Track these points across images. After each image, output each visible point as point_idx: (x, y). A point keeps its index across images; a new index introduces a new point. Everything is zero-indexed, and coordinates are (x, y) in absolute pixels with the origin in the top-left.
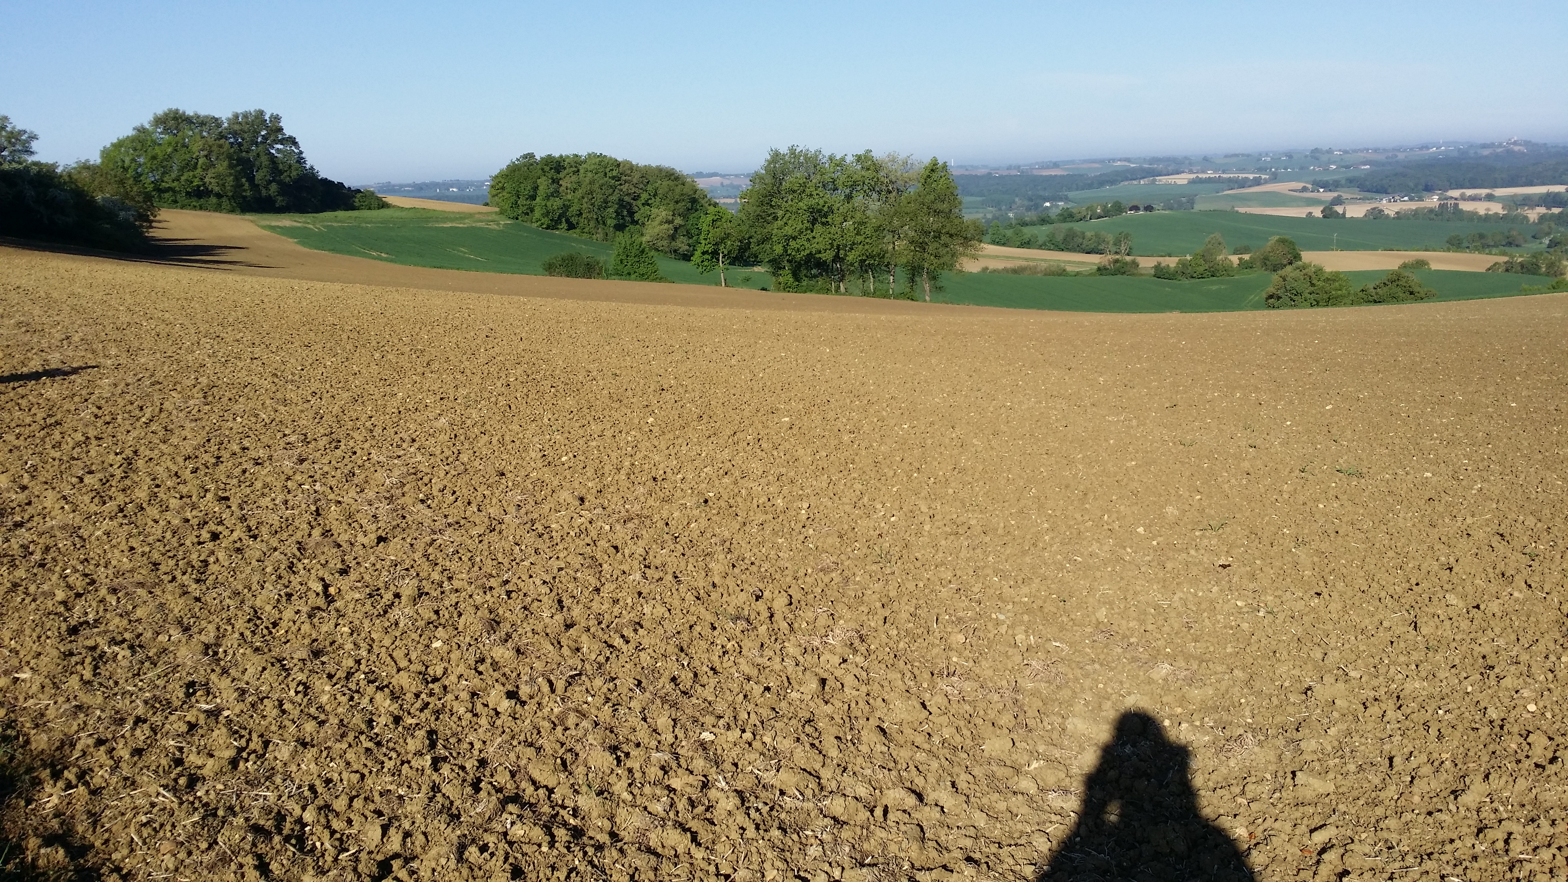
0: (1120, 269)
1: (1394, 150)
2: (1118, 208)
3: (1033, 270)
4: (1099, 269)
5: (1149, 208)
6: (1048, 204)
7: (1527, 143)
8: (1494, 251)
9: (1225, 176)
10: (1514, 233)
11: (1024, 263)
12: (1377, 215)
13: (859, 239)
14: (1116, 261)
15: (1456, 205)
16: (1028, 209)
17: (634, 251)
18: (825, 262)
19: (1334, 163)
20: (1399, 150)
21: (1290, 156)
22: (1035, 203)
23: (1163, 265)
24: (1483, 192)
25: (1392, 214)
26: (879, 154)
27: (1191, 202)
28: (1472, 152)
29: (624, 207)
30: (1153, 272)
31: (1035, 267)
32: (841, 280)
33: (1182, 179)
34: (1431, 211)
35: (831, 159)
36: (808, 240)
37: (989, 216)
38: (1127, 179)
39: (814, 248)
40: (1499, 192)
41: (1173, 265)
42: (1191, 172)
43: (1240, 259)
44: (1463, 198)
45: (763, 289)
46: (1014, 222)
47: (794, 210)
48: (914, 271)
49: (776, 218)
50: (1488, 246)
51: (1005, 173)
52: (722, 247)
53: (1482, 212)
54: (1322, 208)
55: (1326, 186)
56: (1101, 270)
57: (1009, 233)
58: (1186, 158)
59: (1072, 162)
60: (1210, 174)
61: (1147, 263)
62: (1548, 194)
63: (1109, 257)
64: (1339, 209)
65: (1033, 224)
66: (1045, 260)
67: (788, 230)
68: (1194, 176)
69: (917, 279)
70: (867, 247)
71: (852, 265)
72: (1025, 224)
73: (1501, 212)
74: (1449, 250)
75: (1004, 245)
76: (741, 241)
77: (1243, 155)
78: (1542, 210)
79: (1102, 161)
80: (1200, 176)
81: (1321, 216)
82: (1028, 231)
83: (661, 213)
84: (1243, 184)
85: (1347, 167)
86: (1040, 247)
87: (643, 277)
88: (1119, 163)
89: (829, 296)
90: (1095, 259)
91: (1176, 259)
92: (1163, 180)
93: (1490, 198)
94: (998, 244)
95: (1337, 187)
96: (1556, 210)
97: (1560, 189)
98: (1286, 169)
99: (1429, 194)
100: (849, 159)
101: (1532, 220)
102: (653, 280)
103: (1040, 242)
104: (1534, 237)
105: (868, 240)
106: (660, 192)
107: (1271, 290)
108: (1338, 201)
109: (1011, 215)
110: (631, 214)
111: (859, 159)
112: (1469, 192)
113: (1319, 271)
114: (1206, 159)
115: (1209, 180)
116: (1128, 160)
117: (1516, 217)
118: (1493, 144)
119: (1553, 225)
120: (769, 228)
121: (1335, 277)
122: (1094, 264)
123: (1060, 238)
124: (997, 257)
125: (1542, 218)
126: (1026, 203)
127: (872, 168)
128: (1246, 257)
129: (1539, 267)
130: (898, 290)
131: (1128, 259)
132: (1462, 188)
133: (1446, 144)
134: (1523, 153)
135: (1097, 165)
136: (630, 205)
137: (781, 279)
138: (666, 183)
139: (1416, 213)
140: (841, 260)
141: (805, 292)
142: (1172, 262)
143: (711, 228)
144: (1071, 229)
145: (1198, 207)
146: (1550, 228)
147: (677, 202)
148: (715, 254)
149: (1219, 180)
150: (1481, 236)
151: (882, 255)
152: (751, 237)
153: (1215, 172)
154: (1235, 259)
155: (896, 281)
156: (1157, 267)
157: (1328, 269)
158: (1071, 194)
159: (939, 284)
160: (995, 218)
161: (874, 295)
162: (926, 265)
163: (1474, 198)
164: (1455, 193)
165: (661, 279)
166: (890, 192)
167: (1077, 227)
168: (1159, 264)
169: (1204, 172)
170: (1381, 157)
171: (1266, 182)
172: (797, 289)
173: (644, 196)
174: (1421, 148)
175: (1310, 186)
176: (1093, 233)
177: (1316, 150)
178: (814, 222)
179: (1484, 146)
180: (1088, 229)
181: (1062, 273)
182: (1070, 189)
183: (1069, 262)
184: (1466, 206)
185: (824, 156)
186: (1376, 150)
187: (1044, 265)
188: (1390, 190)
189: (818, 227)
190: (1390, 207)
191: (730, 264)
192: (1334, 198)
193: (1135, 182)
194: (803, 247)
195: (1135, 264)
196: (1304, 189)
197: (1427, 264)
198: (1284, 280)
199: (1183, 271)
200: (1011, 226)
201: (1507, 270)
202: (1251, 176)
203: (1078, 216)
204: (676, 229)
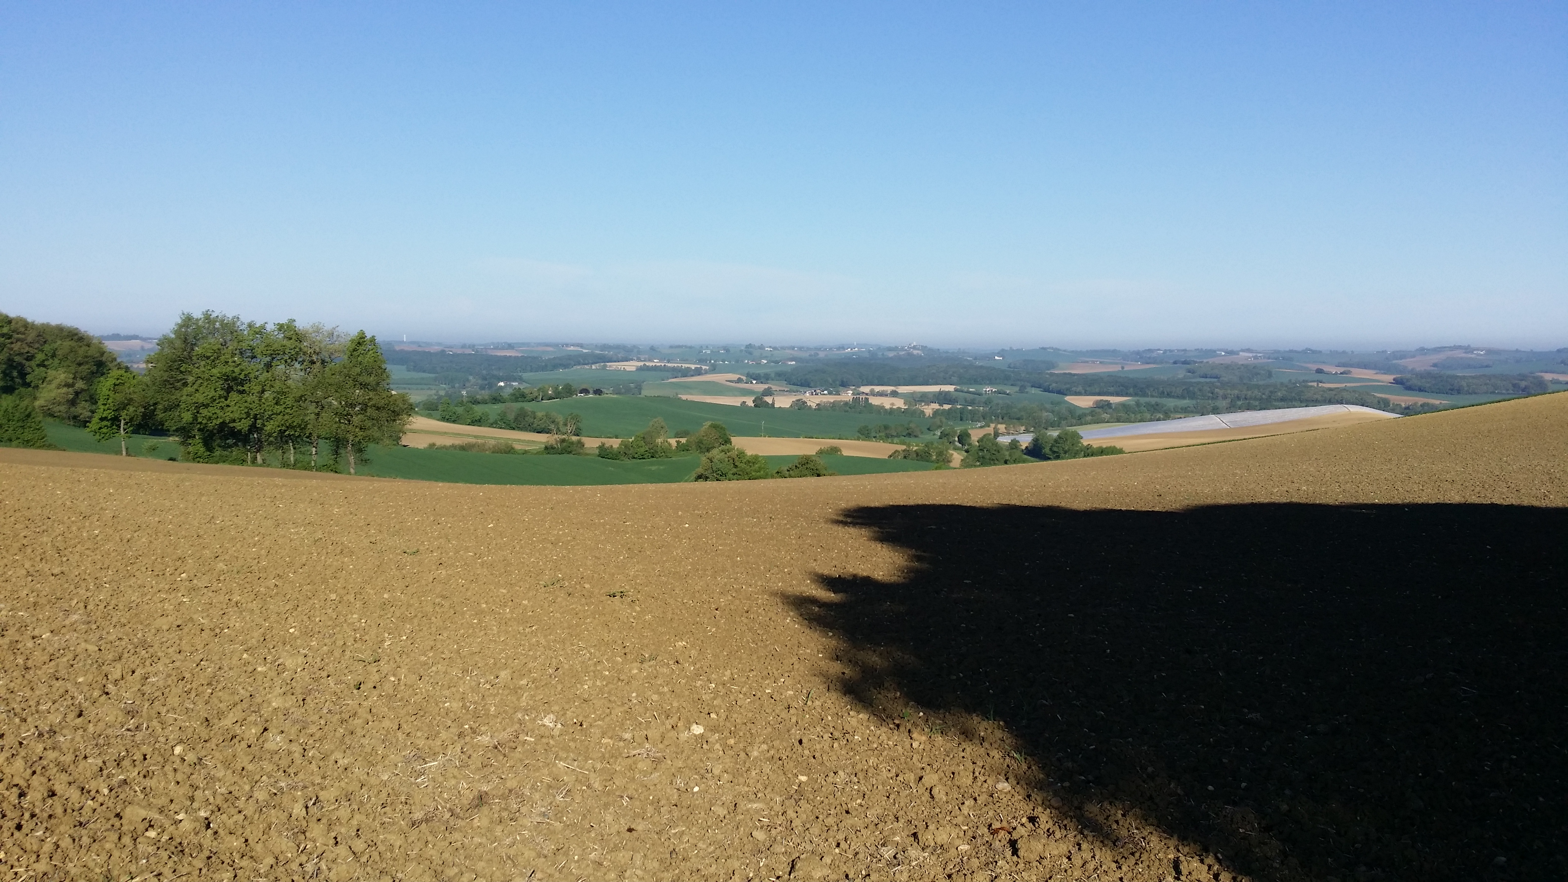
0: (566, 449)
1: (816, 349)
2: (569, 391)
3: (481, 448)
4: (546, 448)
5: (598, 392)
6: (502, 384)
7: (924, 348)
8: (896, 440)
9: (669, 365)
10: (912, 425)
11: (472, 440)
12: (801, 405)
13: (279, 408)
14: (563, 441)
15: (867, 399)
16: (482, 388)
17: (17, 414)
18: (240, 431)
19: (765, 358)
20: (820, 349)
21: (727, 350)
22: (489, 381)
23: (607, 445)
24: (889, 389)
25: (814, 406)
26: (302, 324)
27: (639, 388)
28: (880, 354)
29: (15, 368)
30: (597, 452)
31: (484, 445)
32: (258, 451)
33: (631, 366)
34: (846, 403)
35: (250, 326)
36: (222, 408)
37: (442, 393)
38: (579, 364)
39: (227, 416)
40: (902, 389)
41: (615, 446)
42: (639, 360)
43: (678, 442)
44: (873, 394)
45: (171, 459)
46: (465, 400)
47: (206, 376)
48: (338, 443)
49: (185, 384)
50: (892, 436)
51: (459, 351)
52: (124, 414)
53: (888, 407)
54: (753, 398)
55: (759, 378)
56: (549, 449)
57: (460, 410)
58: (634, 347)
59: (528, 344)
60: (656, 363)
61: (592, 443)
62: (941, 393)
63: (556, 436)
64: (769, 400)
65: (485, 402)
66: (495, 438)
67: (200, 398)
68: (642, 364)
69: (342, 451)
70: (286, 417)
71: (270, 435)
72: (476, 402)
73: (903, 407)
74: (858, 439)
75: (454, 422)
76: (144, 407)
77: (686, 347)
78: (936, 406)
79: (556, 345)
80: (647, 364)
81: (753, 405)
82: (479, 410)
83: (59, 375)
84: (686, 373)
85: (777, 362)
86: (491, 425)
87: (28, 444)
88: (572, 348)
89: (244, 468)
90: (543, 438)
91: (619, 440)
92: (613, 366)
93: (894, 394)
94: (448, 421)
95: (767, 379)
96: (947, 407)
97: (950, 388)
98: (724, 361)
99: (846, 389)
100: (270, 327)
101: (927, 415)
102: (40, 447)
103: (491, 421)
104: (929, 429)
105: (288, 411)
106: (59, 353)
107: (700, 470)
108: (768, 392)
109: (464, 393)
110: (23, 375)
111: (281, 327)
112: (878, 389)
113: (741, 454)
114: (652, 349)
115: (655, 368)
116: (581, 346)
117: (914, 412)
118: (897, 347)
119: (944, 420)
120: (178, 394)
121: (755, 460)
122: (541, 443)
123: (511, 417)
124: (445, 433)
125: (936, 413)
126: (480, 382)
127: (294, 337)
128: (683, 440)
129: (931, 455)
130: (321, 462)
131: (574, 438)
132: (872, 385)
133: (859, 346)
134: (921, 356)
135: (551, 349)
136: (22, 365)
137: (190, 449)
138: (67, 344)
139: (834, 405)
140: (259, 430)
141: (217, 463)
142: (615, 443)
143: (111, 394)
144: (522, 409)
145: (645, 393)
146: (941, 421)
147: (80, 364)
148: (115, 420)
149: (665, 369)
150: (886, 427)
151: (303, 427)
152: (155, 404)
153: (661, 360)
154: (673, 442)
155: (319, 452)
156: (602, 447)
157: (749, 453)
158: (526, 375)
159: (365, 456)
160: (448, 395)
161: (294, 466)
162: (351, 438)
163: (881, 394)
164: (866, 389)
165: (50, 447)
166: (313, 362)
167: (528, 407)
168: (603, 444)
169: (650, 360)
170: (805, 355)
171: (706, 372)
172: (208, 460)
173: (40, 357)
174: (839, 348)
175: (744, 378)
176: (543, 413)
177: (749, 346)
178: (229, 390)
179: (890, 349)
180: (539, 409)
181: (509, 450)
182: (525, 371)
183: (519, 441)
184: (875, 401)
185: (243, 324)
186: (801, 349)
187: (493, 442)
188: (812, 384)
189: (234, 396)
190: (812, 400)
191: (134, 432)
192: (765, 389)
193: (587, 367)
194: (214, 415)
195: (581, 444)
196: (739, 381)
197: (840, 450)
198: (712, 462)
199: (625, 453)
200: (462, 404)
201: (905, 457)
202: (693, 367)
203: (530, 397)
204: (77, 394)
